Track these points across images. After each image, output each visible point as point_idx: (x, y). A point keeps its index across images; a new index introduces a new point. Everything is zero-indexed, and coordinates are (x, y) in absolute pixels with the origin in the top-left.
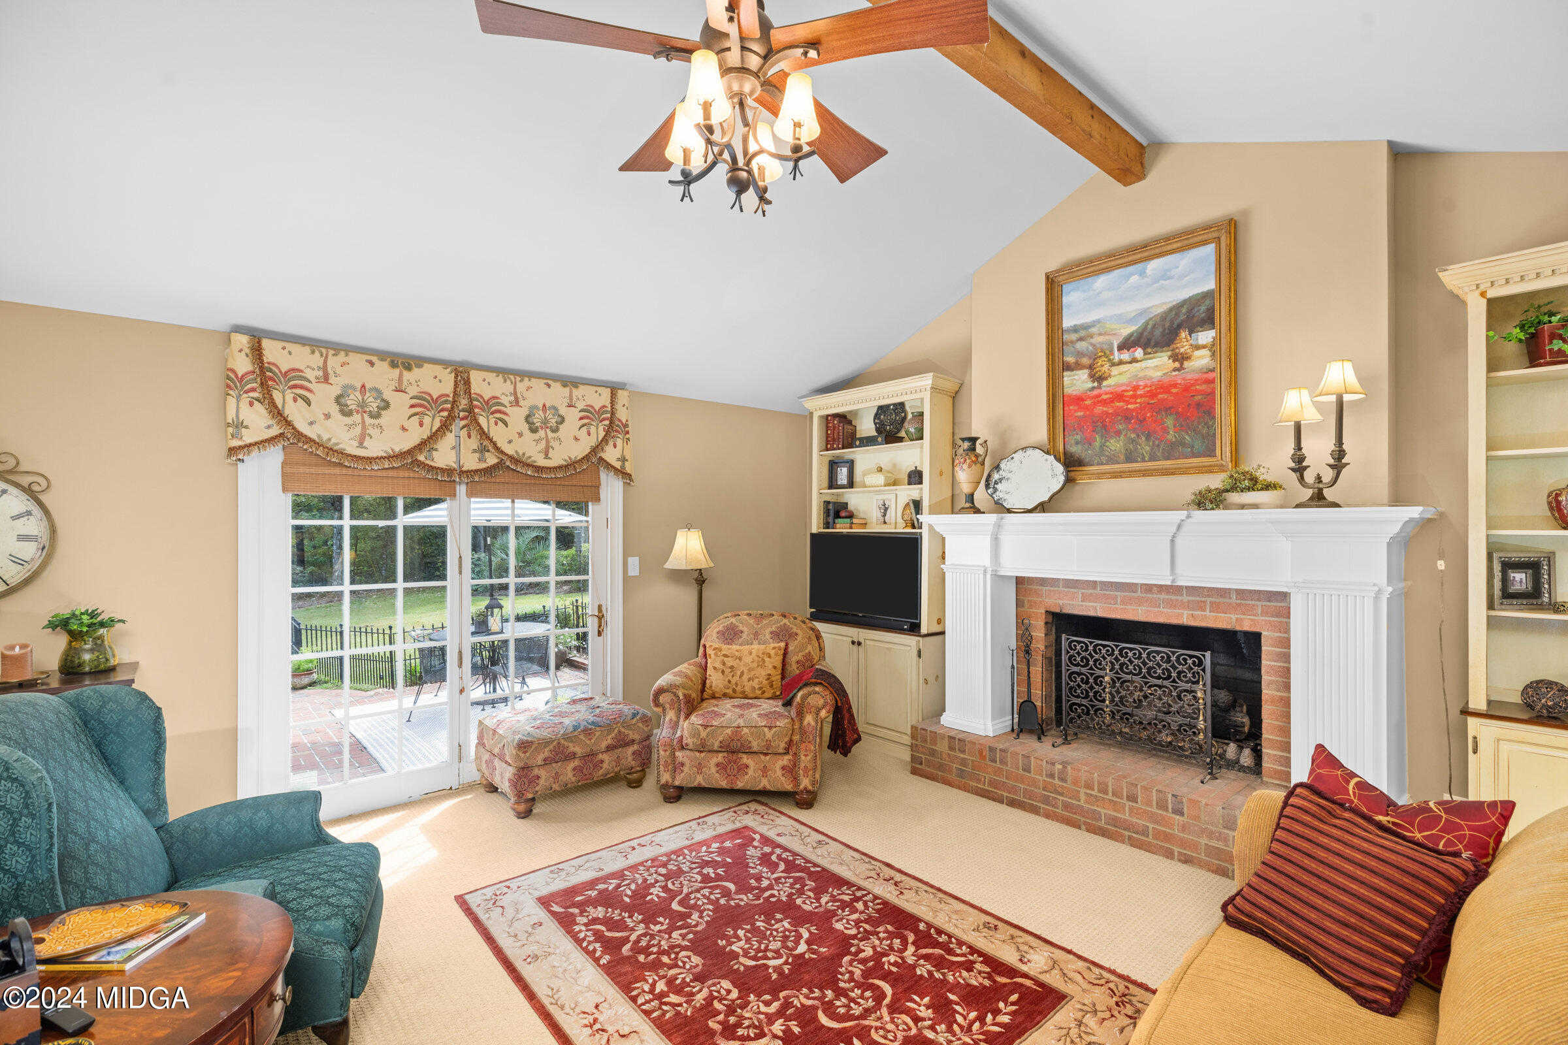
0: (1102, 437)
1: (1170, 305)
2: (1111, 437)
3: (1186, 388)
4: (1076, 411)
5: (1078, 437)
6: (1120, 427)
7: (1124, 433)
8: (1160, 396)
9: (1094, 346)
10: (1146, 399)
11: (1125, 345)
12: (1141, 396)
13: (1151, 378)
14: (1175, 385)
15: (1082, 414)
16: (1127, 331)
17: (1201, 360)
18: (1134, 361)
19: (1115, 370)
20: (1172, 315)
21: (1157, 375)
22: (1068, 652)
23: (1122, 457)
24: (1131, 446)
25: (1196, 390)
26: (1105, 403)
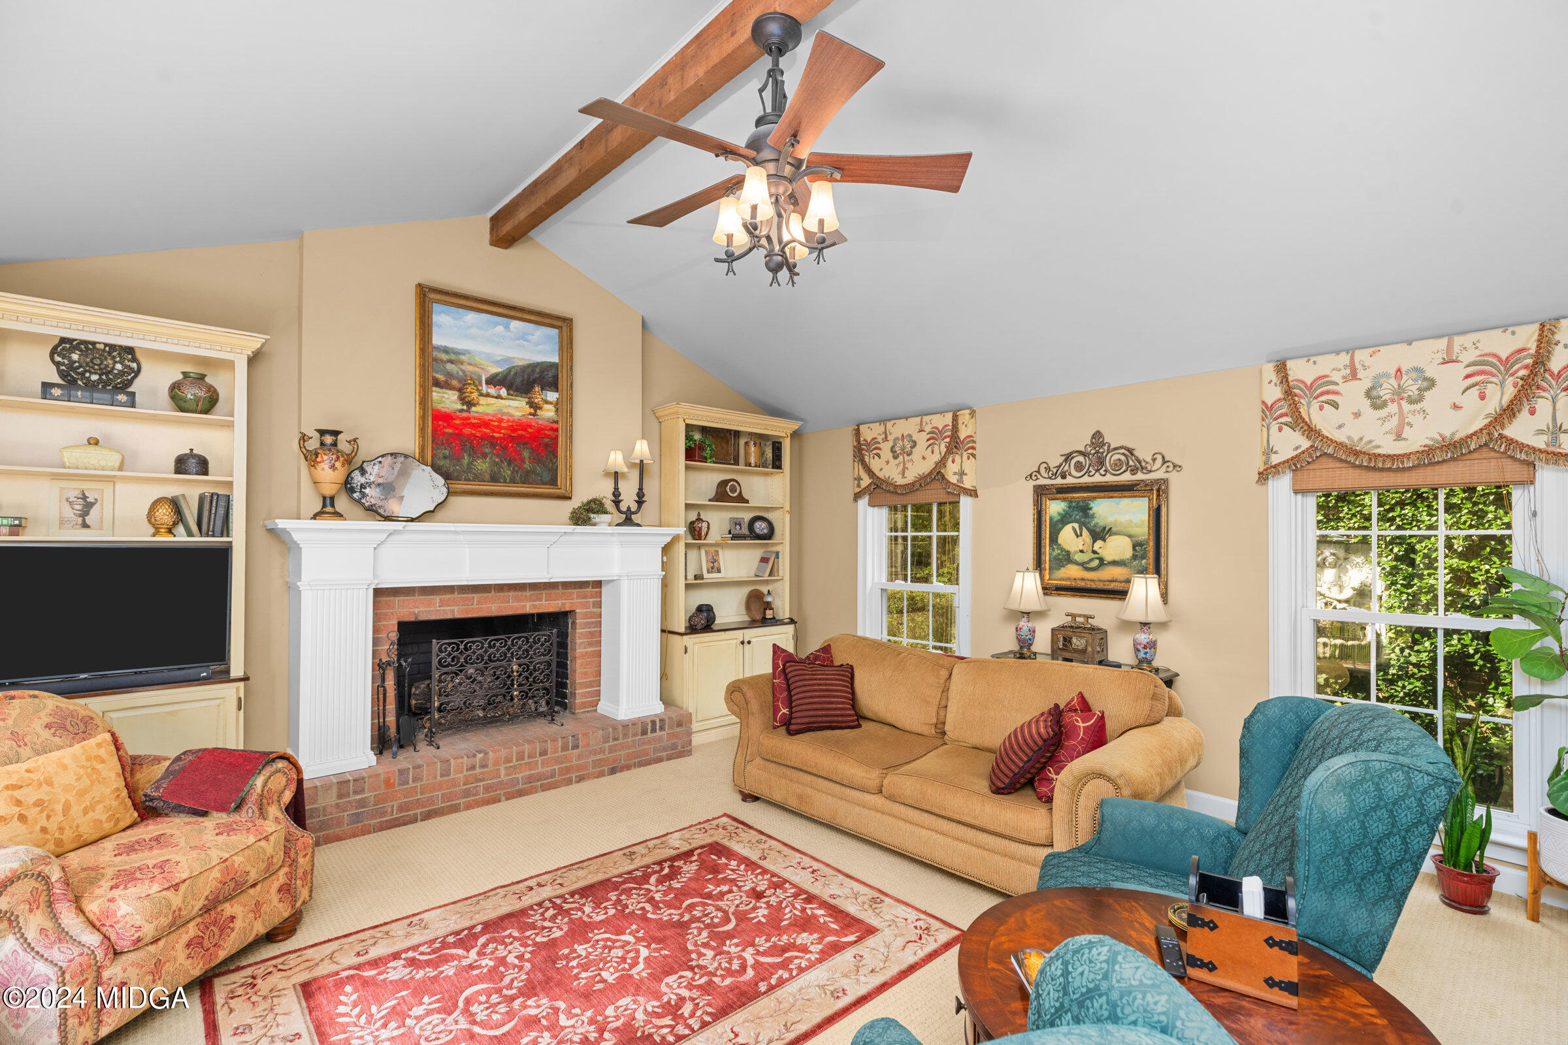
0: (470, 455)
1: (527, 362)
2: (478, 458)
3: (540, 430)
4: (445, 427)
5: (447, 452)
6: (487, 450)
7: (490, 456)
8: (520, 432)
9: (463, 372)
10: (509, 432)
11: (493, 381)
12: (504, 428)
13: (512, 416)
14: (530, 426)
15: (451, 431)
16: (494, 370)
17: (548, 412)
18: (499, 397)
19: (483, 400)
20: (529, 370)
21: (518, 414)
22: (438, 655)
23: (487, 477)
24: (495, 468)
25: (545, 434)
26: (473, 426)
